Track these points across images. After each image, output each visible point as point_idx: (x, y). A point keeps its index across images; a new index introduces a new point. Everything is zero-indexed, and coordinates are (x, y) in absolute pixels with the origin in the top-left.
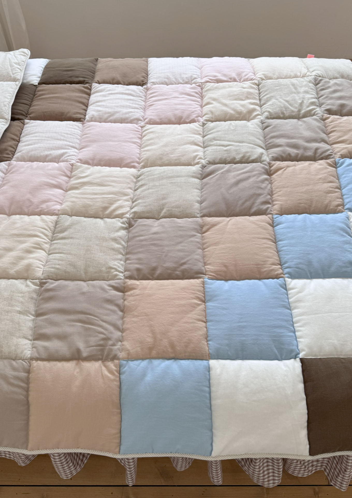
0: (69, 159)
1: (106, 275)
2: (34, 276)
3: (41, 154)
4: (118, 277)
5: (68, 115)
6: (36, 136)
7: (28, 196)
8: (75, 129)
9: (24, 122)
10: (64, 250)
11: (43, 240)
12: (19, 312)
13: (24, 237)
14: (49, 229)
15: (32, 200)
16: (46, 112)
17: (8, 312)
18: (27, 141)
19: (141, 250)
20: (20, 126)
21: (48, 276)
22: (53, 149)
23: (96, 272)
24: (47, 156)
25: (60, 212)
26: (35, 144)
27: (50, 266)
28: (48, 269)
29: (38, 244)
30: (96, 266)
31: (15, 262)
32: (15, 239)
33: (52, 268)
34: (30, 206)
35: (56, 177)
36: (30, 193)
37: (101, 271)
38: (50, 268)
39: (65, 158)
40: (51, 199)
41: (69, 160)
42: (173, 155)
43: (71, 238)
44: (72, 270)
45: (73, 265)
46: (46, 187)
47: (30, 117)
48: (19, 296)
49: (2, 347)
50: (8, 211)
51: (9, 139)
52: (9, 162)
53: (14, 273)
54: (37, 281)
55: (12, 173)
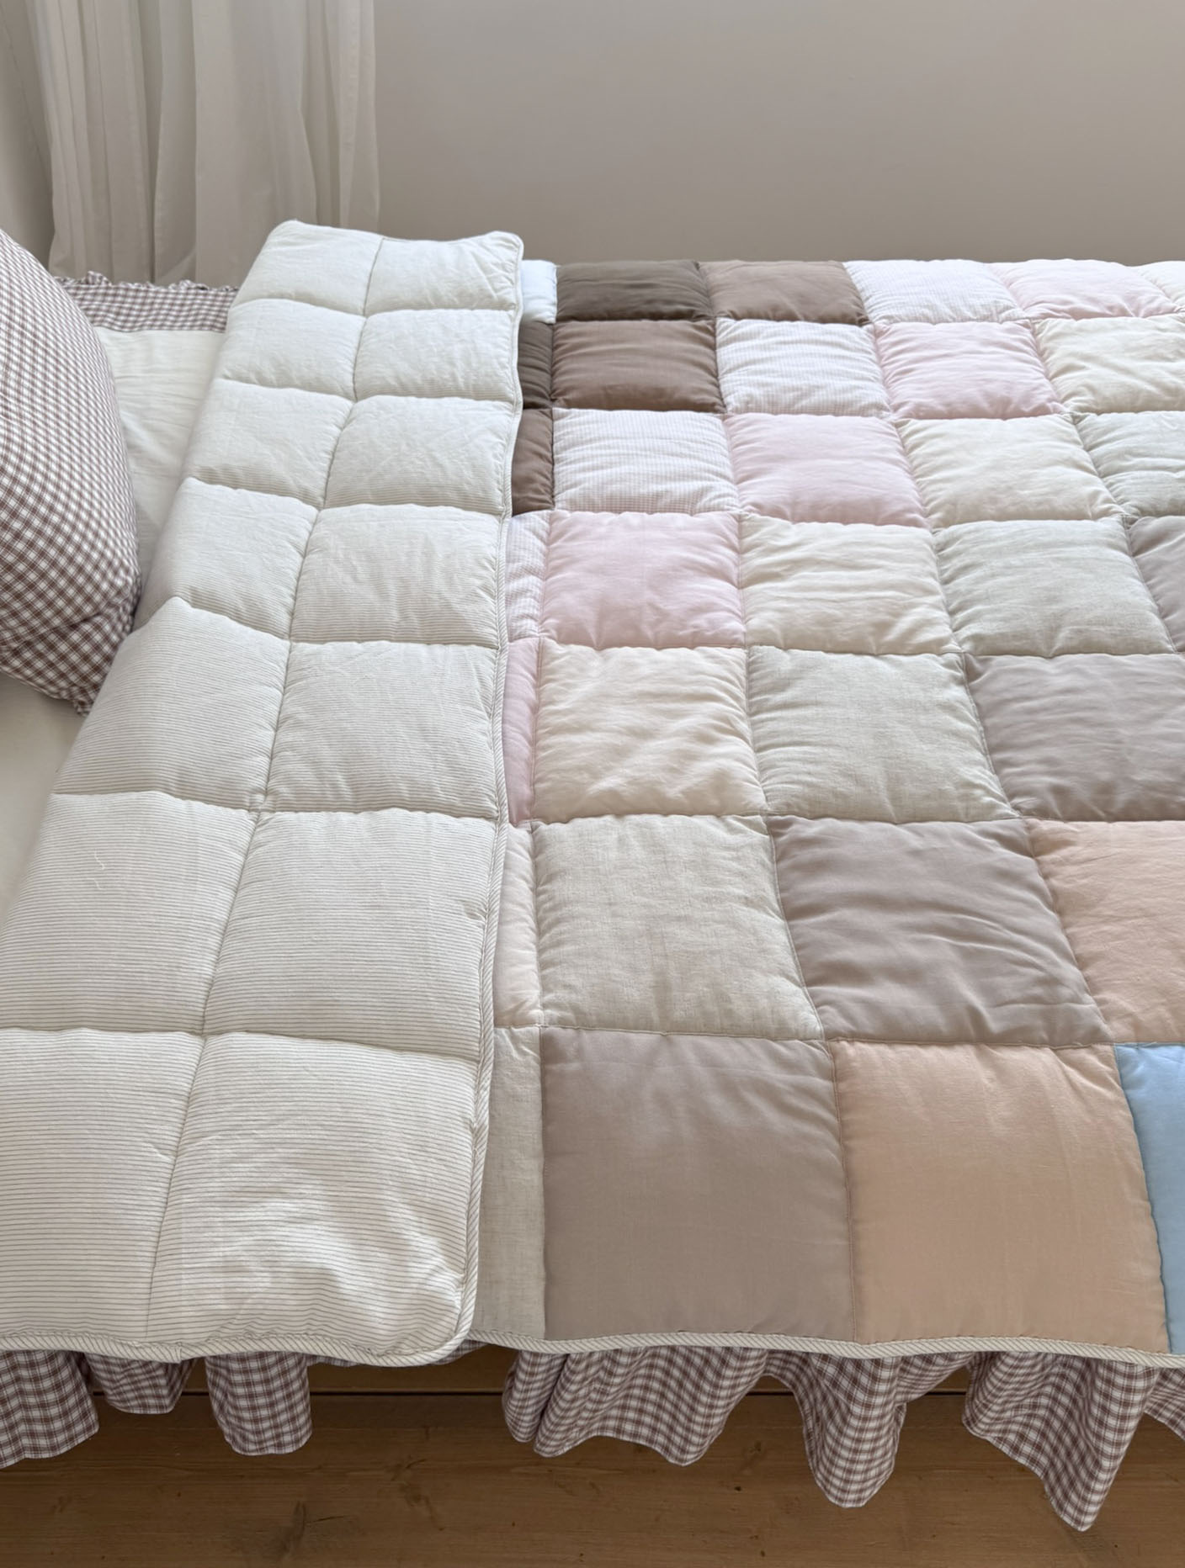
0: (723, 503)
1: (960, 805)
2: (747, 804)
3: (641, 491)
4: (1000, 811)
5: (677, 396)
6: (609, 447)
7: (649, 595)
8: (709, 429)
9: (551, 412)
10: (808, 736)
11: (734, 710)
12: (743, 900)
13: (673, 702)
14: (737, 682)
15: (661, 606)
16: (611, 387)
17: (708, 900)
18: (583, 459)
19: (1040, 736)
20: (544, 423)
21: (788, 805)
22: (670, 478)
23: (927, 797)
24: (658, 496)
25: (750, 639)
26: (611, 465)
27: (784, 778)
28: (780, 786)
29: (727, 720)
30: (921, 778)
31: (675, 766)
32: (649, 705)
33: (792, 783)
34: (659, 622)
35: (708, 549)
36: (652, 587)
37: (942, 793)
38: (786, 783)
39: (710, 500)
40: (715, 604)
41: (726, 507)
42: (1026, 492)
43: (817, 704)
44: (853, 788)
45: (850, 776)
46: (690, 573)
47: (566, 400)
48: (724, 858)
49: (729, 1001)
50: (594, 638)
51: (529, 454)
52: (549, 511)
53: (680, 795)
54: (759, 818)
55: (573, 538)
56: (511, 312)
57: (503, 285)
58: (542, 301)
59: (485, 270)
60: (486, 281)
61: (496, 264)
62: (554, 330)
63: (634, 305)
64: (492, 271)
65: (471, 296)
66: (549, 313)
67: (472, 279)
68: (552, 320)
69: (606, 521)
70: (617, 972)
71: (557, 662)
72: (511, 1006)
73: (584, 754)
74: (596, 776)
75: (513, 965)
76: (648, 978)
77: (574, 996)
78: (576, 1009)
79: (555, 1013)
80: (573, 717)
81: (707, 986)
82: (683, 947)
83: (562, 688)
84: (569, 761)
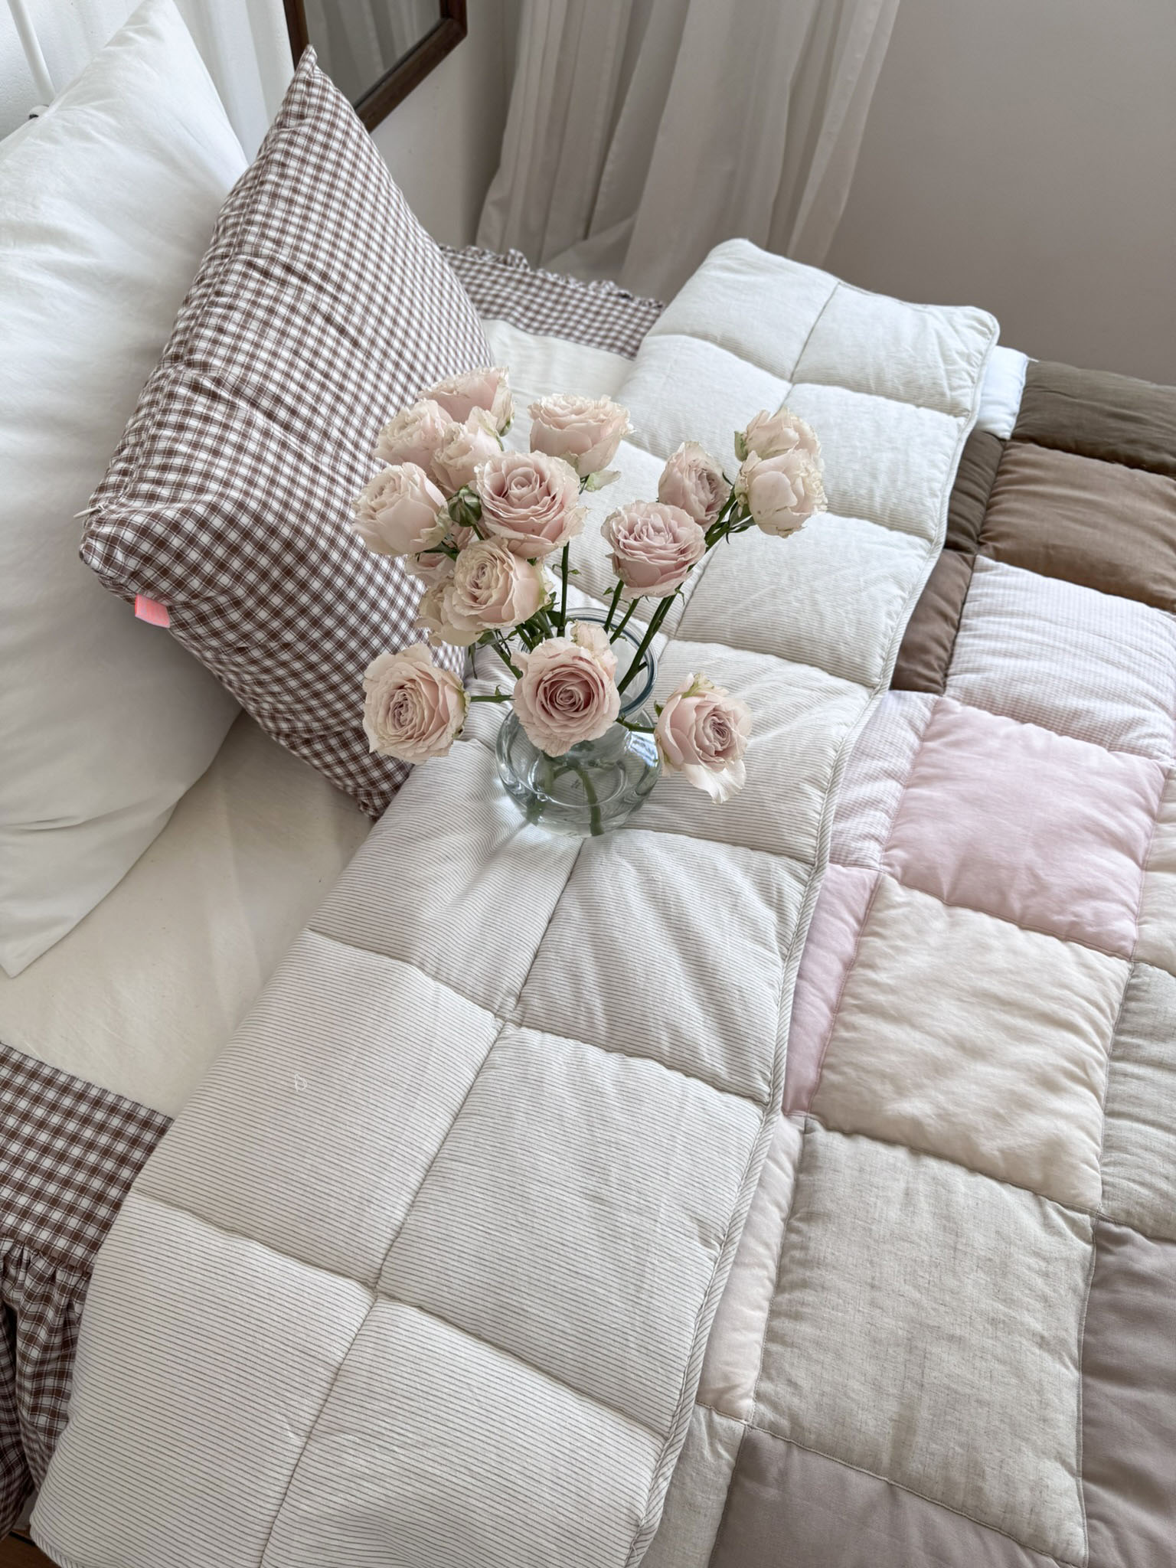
0: (1154, 746)
2: (1075, 1195)
3: (1057, 702)
5: (1133, 579)
6: (1032, 630)
7: (1029, 855)
8: (1161, 637)
9: (974, 560)
11: (1095, 1053)
12: (1039, 1341)
13: (1024, 1017)
14: (1108, 1011)
15: (1041, 873)
16: (1054, 547)
17: (993, 1322)
18: (996, 637)
20: (962, 574)
21: (1128, 1213)
22: (1097, 694)
24: (1076, 714)
25: (1140, 952)
26: (1028, 655)
27: (1134, 1173)
28: (1125, 1183)
29: (1082, 1065)
31: (1002, 1111)
32: (992, 1013)
33: (1142, 1184)
34: (1033, 893)
35: (1120, 809)
36: (1037, 845)
38: (1134, 1181)
39: (1139, 738)
40: (1108, 890)
41: (1156, 753)
46: (1089, 837)
47: (996, 549)
48: (1030, 1268)
49: (982, 1475)
50: (946, 889)
51: (932, 614)
52: (937, 697)
53: (997, 1153)
54: (1086, 1219)
55: (956, 744)
56: (962, 420)
57: (962, 383)
58: (1002, 409)
59: (946, 359)
60: (943, 373)
61: (961, 354)
62: (1005, 448)
63: (1111, 441)
64: (954, 363)
65: (921, 388)
66: (1004, 424)
67: (929, 367)
68: (1007, 435)
69: (1003, 731)
70: (856, 1386)
71: (893, 912)
72: (721, 1385)
73: (894, 1058)
74: (901, 1091)
75: (735, 1330)
76: (892, 1407)
77: (796, 1401)
78: (794, 1419)
79: (770, 1415)
80: (891, 998)
81: (961, 1445)
82: (946, 1381)
83: (890, 951)
84: (873, 1060)
